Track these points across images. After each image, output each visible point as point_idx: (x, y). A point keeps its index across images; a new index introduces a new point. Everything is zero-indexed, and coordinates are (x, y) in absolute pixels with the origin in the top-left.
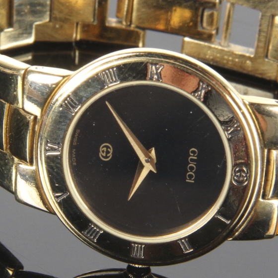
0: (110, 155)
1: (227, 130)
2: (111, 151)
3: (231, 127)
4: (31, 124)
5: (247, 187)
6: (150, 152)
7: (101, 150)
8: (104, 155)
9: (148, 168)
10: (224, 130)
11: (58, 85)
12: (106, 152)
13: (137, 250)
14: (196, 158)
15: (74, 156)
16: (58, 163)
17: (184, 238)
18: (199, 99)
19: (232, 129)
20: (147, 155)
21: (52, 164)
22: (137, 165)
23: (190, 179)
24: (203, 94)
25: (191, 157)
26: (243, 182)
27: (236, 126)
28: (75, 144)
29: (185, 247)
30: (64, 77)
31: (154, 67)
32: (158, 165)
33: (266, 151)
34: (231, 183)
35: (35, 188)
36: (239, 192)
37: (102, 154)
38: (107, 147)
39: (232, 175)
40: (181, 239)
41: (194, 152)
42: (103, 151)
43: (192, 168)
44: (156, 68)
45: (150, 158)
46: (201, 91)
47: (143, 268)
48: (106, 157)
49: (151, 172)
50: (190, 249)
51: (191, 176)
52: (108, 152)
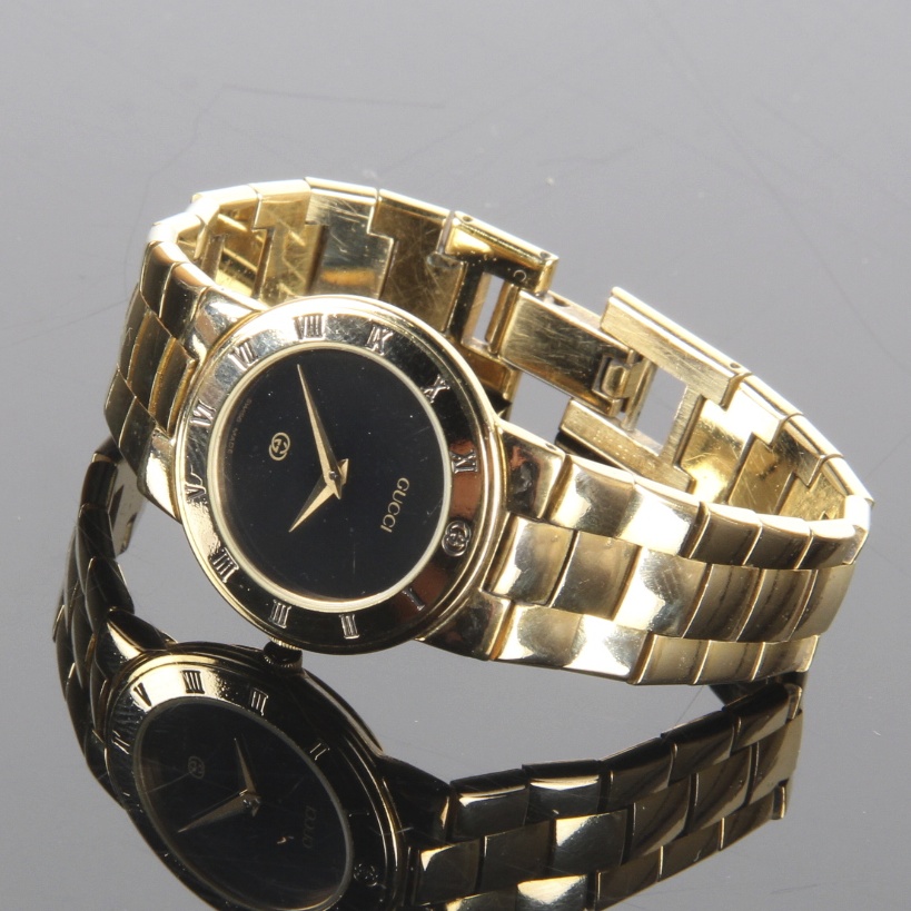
0: (284, 452)
1: (456, 461)
2: (287, 446)
3: (463, 457)
4: (188, 371)
5: (463, 560)
6: (341, 466)
7: (274, 440)
8: (276, 450)
9: (329, 490)
10: (451, 459)
11: (242, 321)
12: (279, 446)
13: (279, 612)
14: (404, 495)
15: (233, 439)
16: (203, 440)
17: (350, 614)
18: (429, 399)
19: (464, 461)
20: (334, 466)
21: (205, 437)
22: (316, 481)
23: (387, 526)
24: (436, 394)
25: (397, 491)
26: (456, 549)
27: (470, 457)
28: (239, 419)
29: (348, 628)
30: (254, 311)
31: (378, 330)
32: (347, 489)
33: (508, 515)
34: (439, 547)
35: (165, 474)
36: (447, 565)
37: (273, 448)
38: (284, 439)
39: (444, 533)
40: (345, 614)
41: (403, 484)
42: (276, 444)
43: (394, 509)
44: (381, 333)
45: (337, 472)
46: (435, 388)
47: (292, 650)
48: (278, 455)
49: (333, 496)
50: (355, 634)
51: (389, 521)
52: (282, 448)
